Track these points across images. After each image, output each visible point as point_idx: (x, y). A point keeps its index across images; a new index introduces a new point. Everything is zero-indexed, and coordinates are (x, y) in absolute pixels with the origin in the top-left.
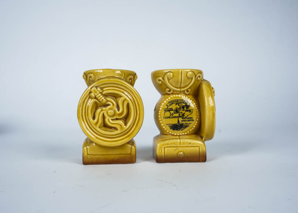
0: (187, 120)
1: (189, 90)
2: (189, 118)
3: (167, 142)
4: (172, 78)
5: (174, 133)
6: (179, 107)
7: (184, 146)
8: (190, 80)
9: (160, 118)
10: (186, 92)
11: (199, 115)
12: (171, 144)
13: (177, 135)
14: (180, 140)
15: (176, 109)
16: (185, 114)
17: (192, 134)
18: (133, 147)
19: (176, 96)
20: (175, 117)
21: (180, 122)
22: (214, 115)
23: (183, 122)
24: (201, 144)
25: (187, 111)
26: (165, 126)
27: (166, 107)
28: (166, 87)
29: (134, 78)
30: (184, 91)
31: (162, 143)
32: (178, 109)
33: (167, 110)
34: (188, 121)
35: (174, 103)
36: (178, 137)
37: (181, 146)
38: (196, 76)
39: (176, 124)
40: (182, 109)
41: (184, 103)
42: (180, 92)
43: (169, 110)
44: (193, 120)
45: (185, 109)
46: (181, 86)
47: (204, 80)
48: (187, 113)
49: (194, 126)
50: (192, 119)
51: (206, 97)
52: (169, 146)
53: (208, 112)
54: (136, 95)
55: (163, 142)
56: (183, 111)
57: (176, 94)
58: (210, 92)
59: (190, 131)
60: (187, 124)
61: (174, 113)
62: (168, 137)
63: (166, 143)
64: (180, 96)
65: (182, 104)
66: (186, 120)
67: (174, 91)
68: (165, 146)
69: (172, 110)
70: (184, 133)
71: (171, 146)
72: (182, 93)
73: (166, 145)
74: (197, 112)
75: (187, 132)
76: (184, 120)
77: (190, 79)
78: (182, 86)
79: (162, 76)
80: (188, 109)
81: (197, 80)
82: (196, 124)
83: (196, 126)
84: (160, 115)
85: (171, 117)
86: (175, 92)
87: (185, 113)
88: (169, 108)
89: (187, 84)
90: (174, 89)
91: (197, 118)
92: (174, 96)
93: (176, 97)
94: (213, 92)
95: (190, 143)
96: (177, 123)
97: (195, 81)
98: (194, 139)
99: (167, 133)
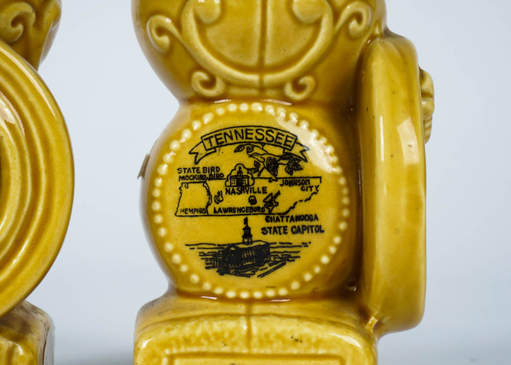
0: (290, 225)
1: (308, 80)
2: (299, 218)
3: (187, 329)
4: (220, 19)
5: (226, 290)
6: (249, 163)
7: (268, 351)
8: (308, 33)
9: (161, 212)
10: (289, 91)
11: (349, 207)
12: (203, 341)
13: (237, 300)
14: (249, 325)
15: (234, 173)
16: (278, 199)
17: (314, 296)
18: (20, 350)
19: (238, 110)
20: (231, 211)
21: (256, 234)
22: (416, 206)
23: (270, 238)
24: (352, 346)
25: (290, 182)
26: (183, 254)
27: (189, 162)
28: (190, 64)
29: (39, 14)
30: (280, 86)
31: (163, 334)
32: (245, 172)
33: (194, 177)
34: (293, 233)
35: (229, 141)
36: (241, 308)
37: (255, 351)
38: (336, 15)
39: (233, 245)
40: (265, 173)
41: (277, 145)
42: (261, 93)
43: (202, 177)
44: (319, 230)
45: (282, 172)
46: (261, 59)
47: (387, 34)
48: (289, 196)
49: (325, 260)
50: (315, 223)
51: (381, 119)
52: (195, 349)
53: (388, 189)
54: (32, 99)
55: (168, 330)
56: (270, 180)
57: (239, 100)
58: (403, 94)
59: (303, 284)
60: (289, 245)
61: (228, 191)
62: (193, 309)
63: (180, 336)
64: (257, 107)
65: (267, 148)
66: (285, 228)
67: (229, 83)
68: (175, 351)
69: (219, 177)
70: (273, 287)
71: (204, 349)
72: (269, 93)
73: (179, 347)
74: (340, 187)
75: (287, 284)
76: (273, 224)
77: (309, 25)
78: (269, 60)
79: (174, 11)
80: (296, 174)
81: (341, 33)
82: (333, 250)
83: (333, 258)
84: (161, 199)
85: (211, 210)
86: (235, 91)
87: (279, 193)
88: (201, 165)
89: (293, 50)
90: (230, 76)
91: (340, 219)
92: (232, 107)
93: (239, 114)
94: (417, 96)
95: (297, 340)
96: (240, 240)
97: (335, 38)
98: (319, 321)
99: (192, 289)
